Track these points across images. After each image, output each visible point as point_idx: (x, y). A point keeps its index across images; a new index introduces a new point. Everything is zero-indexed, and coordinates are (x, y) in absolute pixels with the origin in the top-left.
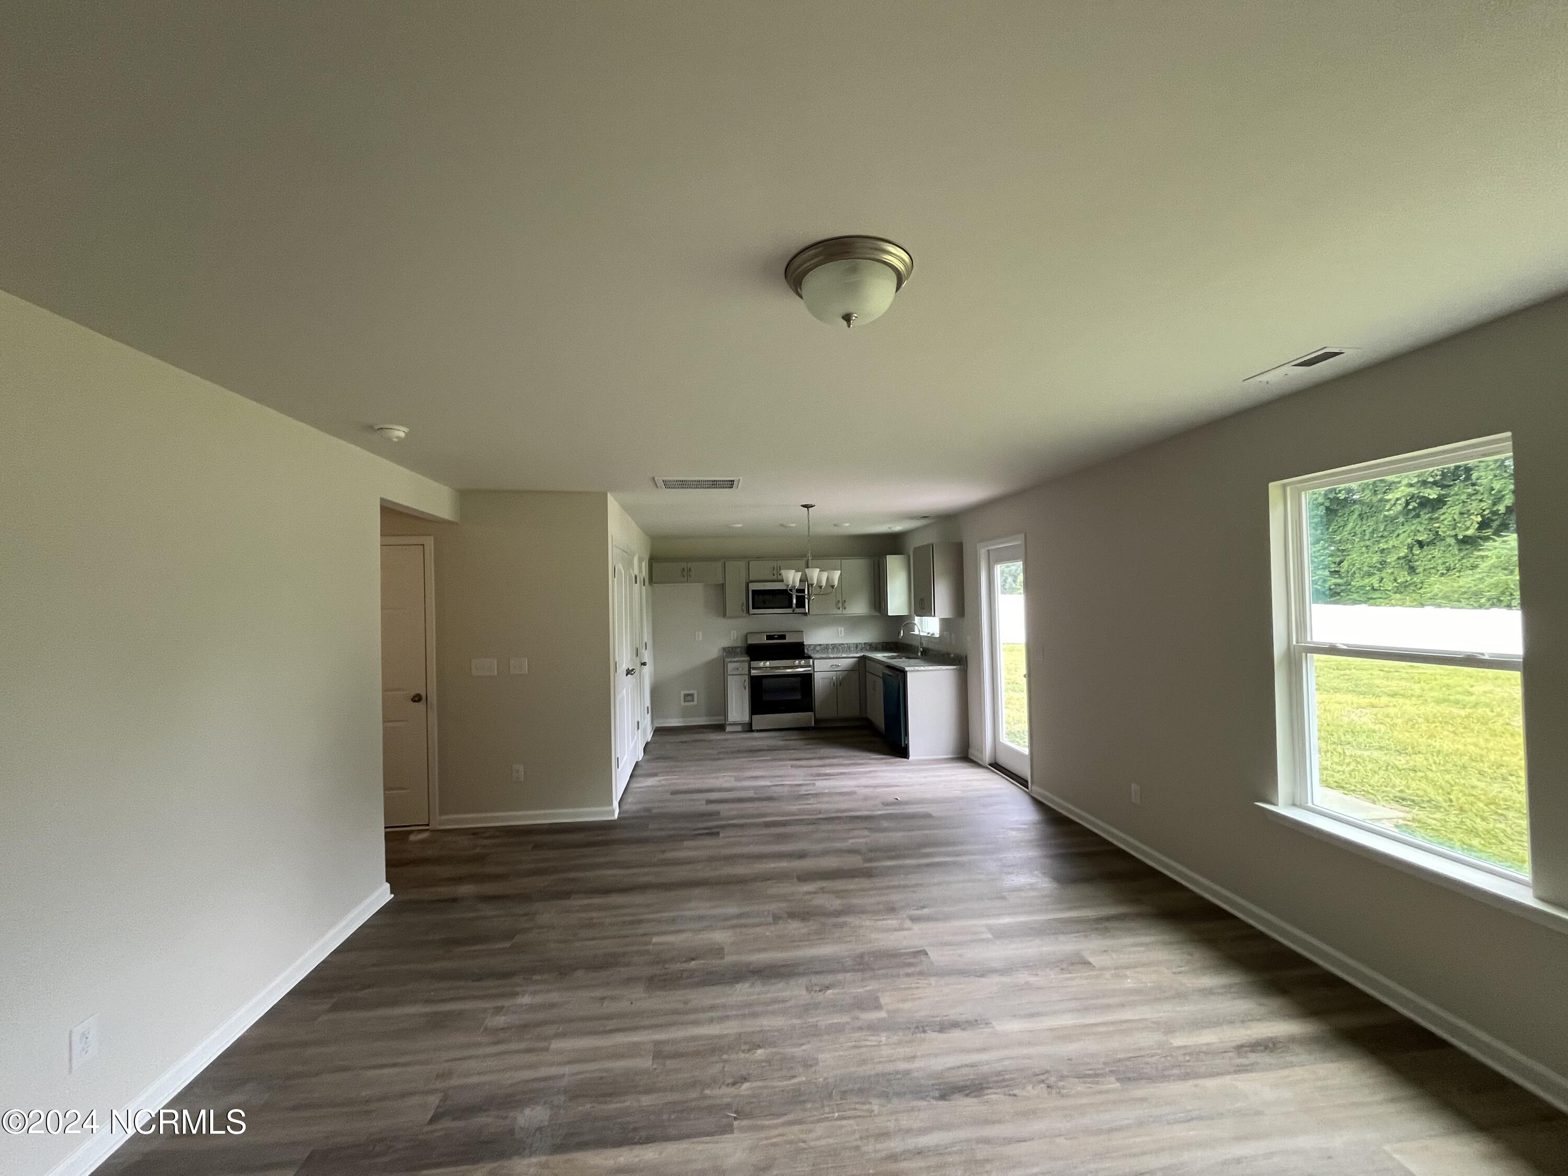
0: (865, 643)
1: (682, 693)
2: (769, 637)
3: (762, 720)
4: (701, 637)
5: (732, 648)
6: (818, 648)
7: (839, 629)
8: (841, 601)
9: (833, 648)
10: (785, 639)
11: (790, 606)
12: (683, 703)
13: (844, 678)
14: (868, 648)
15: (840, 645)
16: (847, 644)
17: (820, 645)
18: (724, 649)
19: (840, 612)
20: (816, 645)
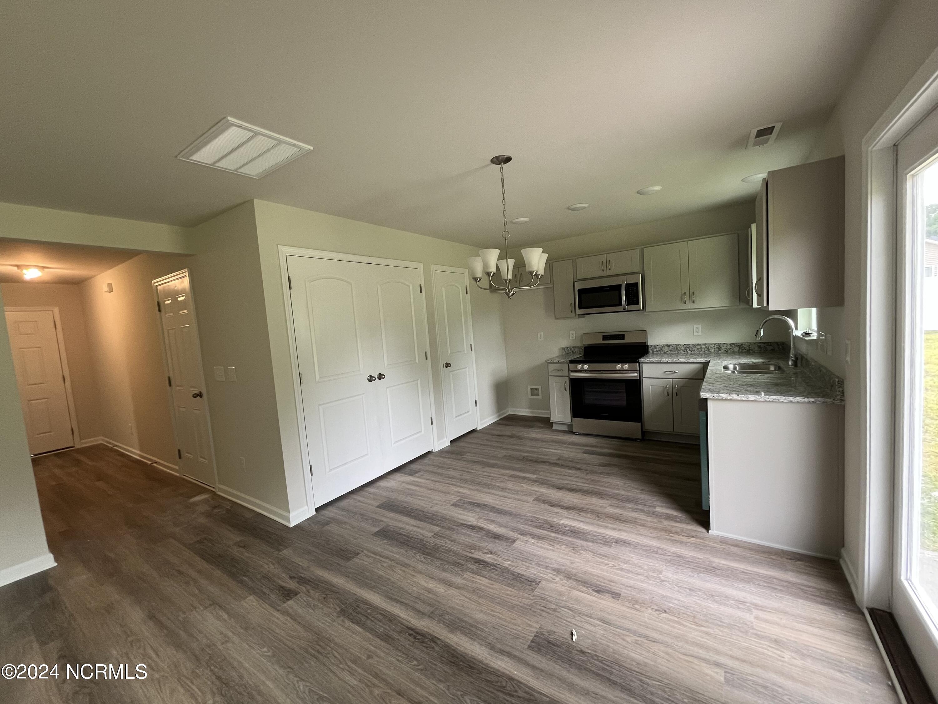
0: (732, 344)
1: (530, 387)
2: (605, 337)
3: (581, 423)
4: (543, 337)
5: (570, 348)
6: (666, 349)
7: (695, 326)
8: (688, 294)
9: (686, 349)
10: (624, 339)
11: (620, 304)
12: (530, 396)
13: (683, 387)
14: (736, 349)
15: (694, 345)
16: (705, 344)
17: (668, 346)
18: (563, 349)
19: (687, 306)
20: (663, 346)
